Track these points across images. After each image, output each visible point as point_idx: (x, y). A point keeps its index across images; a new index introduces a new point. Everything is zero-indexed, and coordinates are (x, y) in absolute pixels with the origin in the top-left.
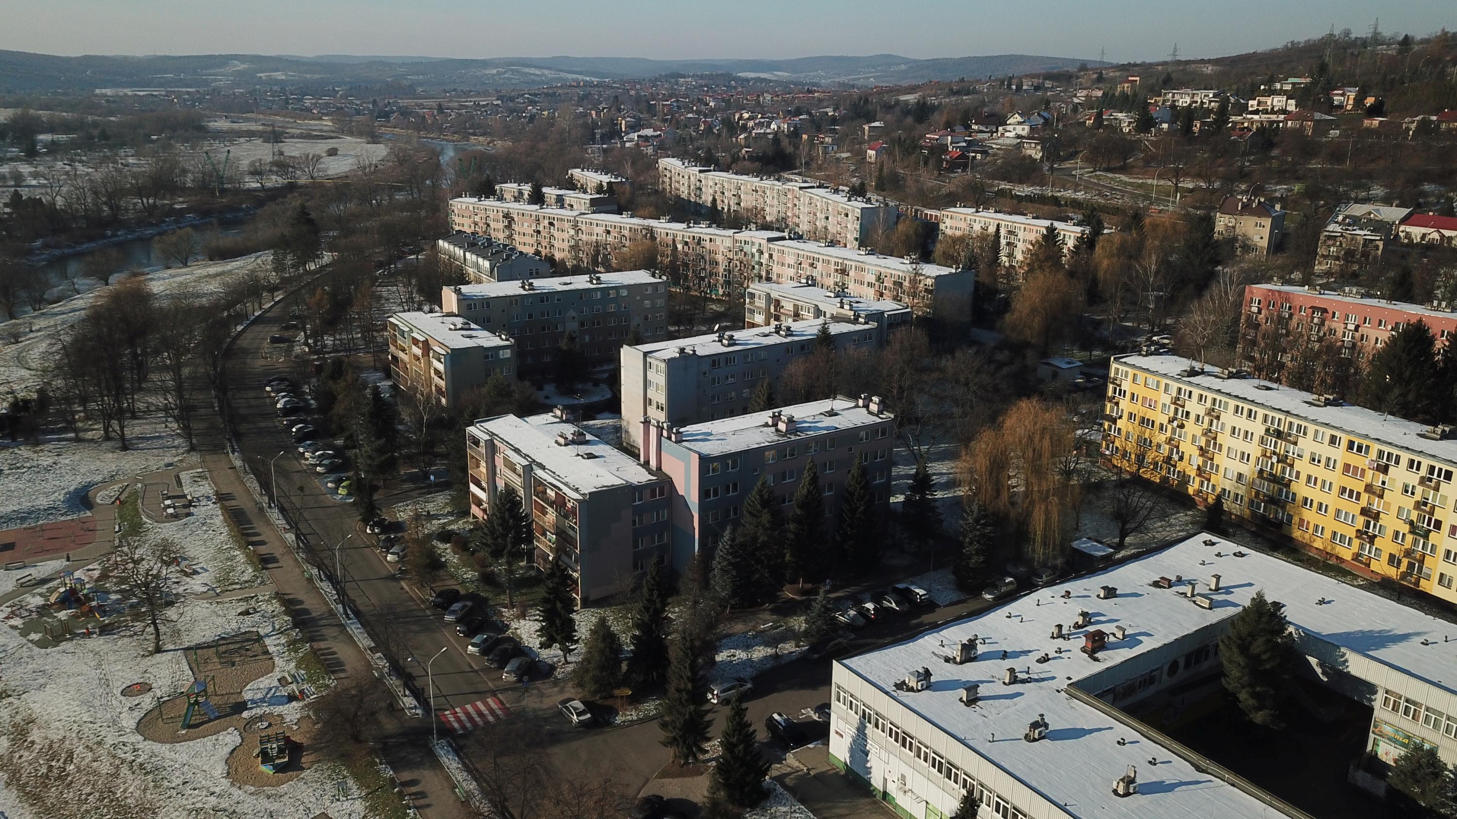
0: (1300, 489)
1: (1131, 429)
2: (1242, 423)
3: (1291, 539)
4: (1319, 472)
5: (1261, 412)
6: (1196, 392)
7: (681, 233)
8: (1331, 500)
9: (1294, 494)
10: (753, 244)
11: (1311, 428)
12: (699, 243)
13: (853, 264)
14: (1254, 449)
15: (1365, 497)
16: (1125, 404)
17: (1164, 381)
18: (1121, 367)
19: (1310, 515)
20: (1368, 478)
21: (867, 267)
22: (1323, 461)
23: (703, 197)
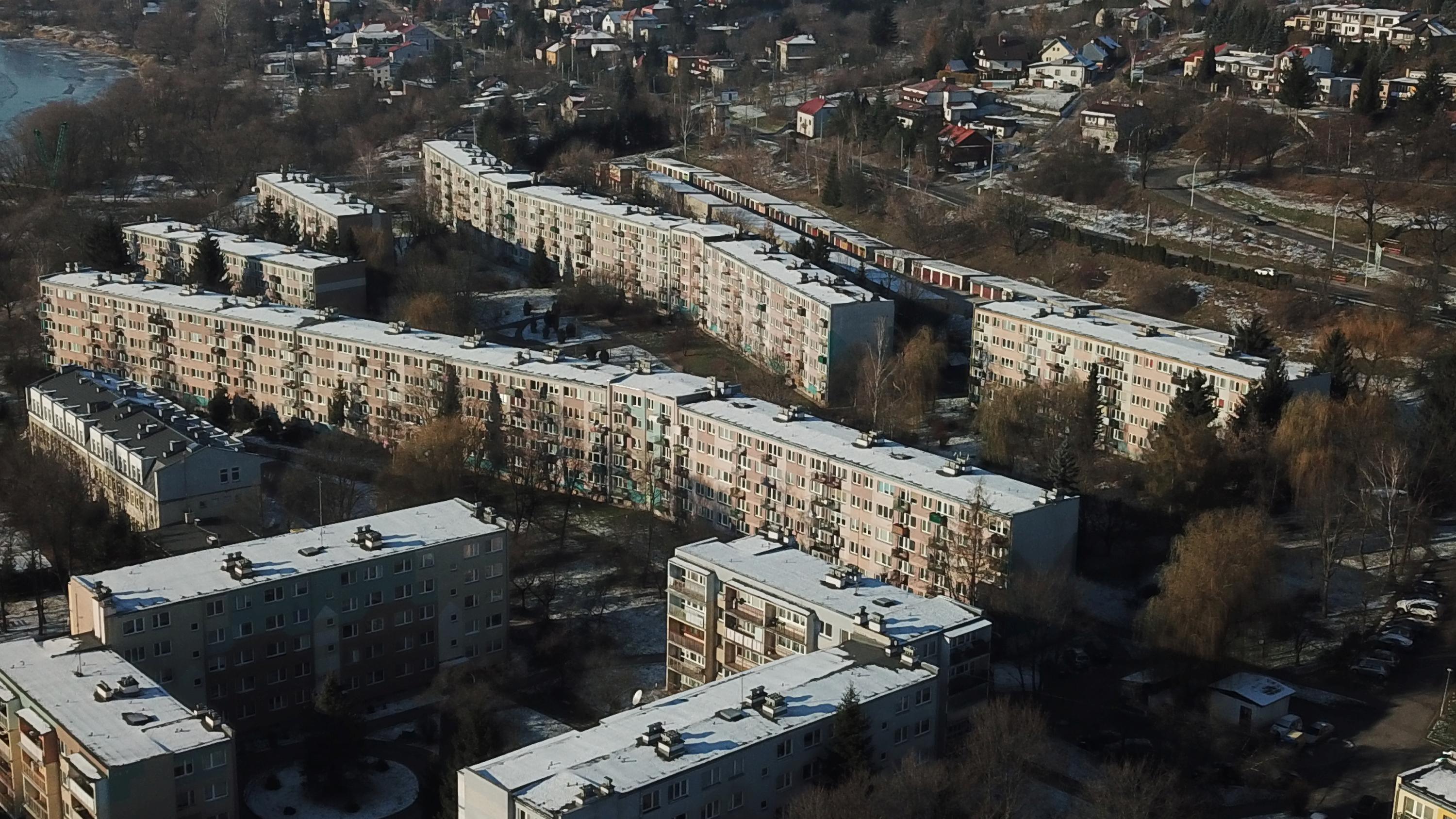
7: (508, 375)
10: (649, 403)
12: (543, 394)
13: (850, 469)
21: (876, 479)
23: (518, 234)
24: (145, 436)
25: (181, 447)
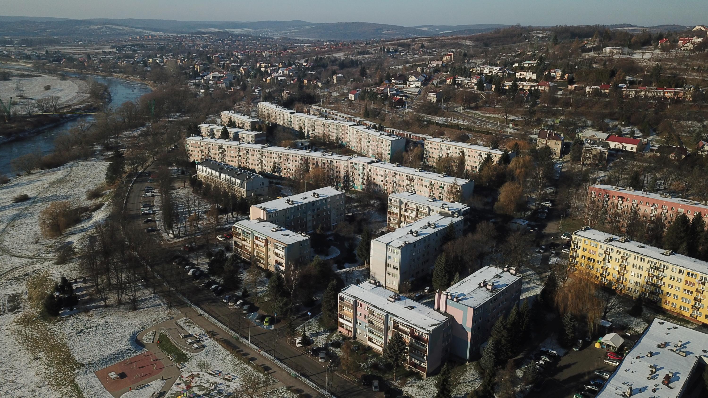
0: (665, 289)
1: (583, 262)
2: (638, 262)
3: (661, 308)
4: (674, 283)
5: (647, 259)
6: (615, 249)
7: (321, 159)
8: (680, 294)
9: (662, 291)
10: (359, 164)
11: (670, 266)
12: (330, 163)
14: (644, 274)
15: (695, 294)
16: (580, 252)
17: (600, 244)
18: (577, 237)
19: (670, 299)
20: (697, 286)
21: (424, 179)
22: (676, 279)
23: (293, 126)
24: (237, 175)
25: (250, 177)
